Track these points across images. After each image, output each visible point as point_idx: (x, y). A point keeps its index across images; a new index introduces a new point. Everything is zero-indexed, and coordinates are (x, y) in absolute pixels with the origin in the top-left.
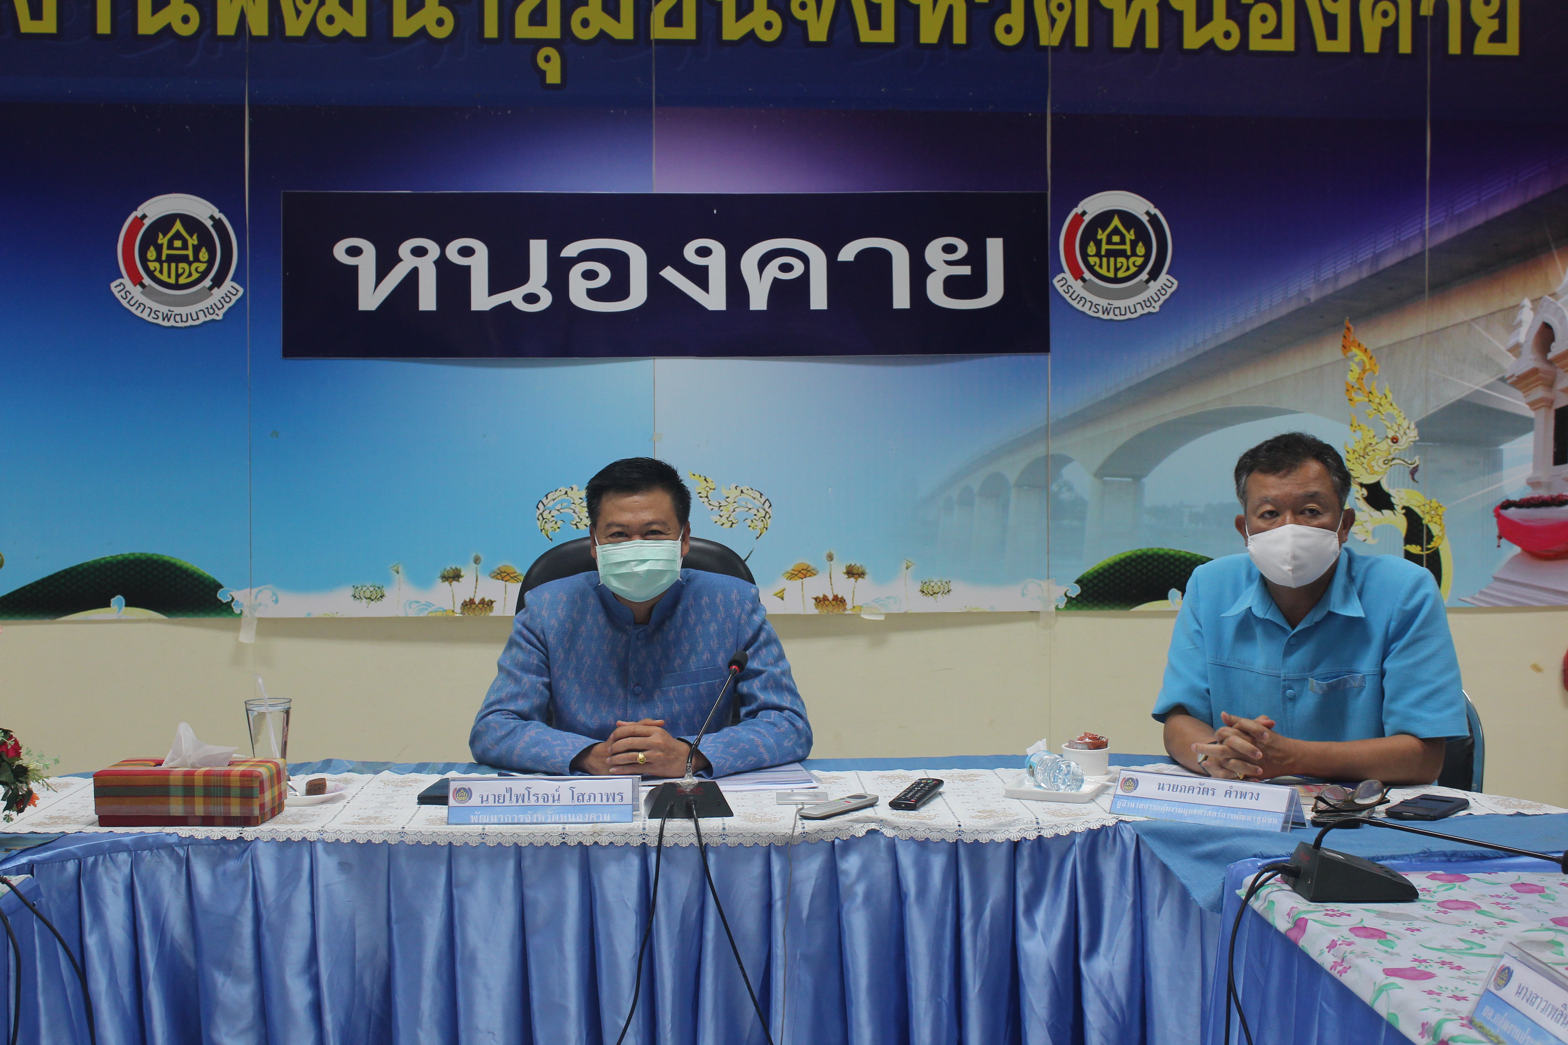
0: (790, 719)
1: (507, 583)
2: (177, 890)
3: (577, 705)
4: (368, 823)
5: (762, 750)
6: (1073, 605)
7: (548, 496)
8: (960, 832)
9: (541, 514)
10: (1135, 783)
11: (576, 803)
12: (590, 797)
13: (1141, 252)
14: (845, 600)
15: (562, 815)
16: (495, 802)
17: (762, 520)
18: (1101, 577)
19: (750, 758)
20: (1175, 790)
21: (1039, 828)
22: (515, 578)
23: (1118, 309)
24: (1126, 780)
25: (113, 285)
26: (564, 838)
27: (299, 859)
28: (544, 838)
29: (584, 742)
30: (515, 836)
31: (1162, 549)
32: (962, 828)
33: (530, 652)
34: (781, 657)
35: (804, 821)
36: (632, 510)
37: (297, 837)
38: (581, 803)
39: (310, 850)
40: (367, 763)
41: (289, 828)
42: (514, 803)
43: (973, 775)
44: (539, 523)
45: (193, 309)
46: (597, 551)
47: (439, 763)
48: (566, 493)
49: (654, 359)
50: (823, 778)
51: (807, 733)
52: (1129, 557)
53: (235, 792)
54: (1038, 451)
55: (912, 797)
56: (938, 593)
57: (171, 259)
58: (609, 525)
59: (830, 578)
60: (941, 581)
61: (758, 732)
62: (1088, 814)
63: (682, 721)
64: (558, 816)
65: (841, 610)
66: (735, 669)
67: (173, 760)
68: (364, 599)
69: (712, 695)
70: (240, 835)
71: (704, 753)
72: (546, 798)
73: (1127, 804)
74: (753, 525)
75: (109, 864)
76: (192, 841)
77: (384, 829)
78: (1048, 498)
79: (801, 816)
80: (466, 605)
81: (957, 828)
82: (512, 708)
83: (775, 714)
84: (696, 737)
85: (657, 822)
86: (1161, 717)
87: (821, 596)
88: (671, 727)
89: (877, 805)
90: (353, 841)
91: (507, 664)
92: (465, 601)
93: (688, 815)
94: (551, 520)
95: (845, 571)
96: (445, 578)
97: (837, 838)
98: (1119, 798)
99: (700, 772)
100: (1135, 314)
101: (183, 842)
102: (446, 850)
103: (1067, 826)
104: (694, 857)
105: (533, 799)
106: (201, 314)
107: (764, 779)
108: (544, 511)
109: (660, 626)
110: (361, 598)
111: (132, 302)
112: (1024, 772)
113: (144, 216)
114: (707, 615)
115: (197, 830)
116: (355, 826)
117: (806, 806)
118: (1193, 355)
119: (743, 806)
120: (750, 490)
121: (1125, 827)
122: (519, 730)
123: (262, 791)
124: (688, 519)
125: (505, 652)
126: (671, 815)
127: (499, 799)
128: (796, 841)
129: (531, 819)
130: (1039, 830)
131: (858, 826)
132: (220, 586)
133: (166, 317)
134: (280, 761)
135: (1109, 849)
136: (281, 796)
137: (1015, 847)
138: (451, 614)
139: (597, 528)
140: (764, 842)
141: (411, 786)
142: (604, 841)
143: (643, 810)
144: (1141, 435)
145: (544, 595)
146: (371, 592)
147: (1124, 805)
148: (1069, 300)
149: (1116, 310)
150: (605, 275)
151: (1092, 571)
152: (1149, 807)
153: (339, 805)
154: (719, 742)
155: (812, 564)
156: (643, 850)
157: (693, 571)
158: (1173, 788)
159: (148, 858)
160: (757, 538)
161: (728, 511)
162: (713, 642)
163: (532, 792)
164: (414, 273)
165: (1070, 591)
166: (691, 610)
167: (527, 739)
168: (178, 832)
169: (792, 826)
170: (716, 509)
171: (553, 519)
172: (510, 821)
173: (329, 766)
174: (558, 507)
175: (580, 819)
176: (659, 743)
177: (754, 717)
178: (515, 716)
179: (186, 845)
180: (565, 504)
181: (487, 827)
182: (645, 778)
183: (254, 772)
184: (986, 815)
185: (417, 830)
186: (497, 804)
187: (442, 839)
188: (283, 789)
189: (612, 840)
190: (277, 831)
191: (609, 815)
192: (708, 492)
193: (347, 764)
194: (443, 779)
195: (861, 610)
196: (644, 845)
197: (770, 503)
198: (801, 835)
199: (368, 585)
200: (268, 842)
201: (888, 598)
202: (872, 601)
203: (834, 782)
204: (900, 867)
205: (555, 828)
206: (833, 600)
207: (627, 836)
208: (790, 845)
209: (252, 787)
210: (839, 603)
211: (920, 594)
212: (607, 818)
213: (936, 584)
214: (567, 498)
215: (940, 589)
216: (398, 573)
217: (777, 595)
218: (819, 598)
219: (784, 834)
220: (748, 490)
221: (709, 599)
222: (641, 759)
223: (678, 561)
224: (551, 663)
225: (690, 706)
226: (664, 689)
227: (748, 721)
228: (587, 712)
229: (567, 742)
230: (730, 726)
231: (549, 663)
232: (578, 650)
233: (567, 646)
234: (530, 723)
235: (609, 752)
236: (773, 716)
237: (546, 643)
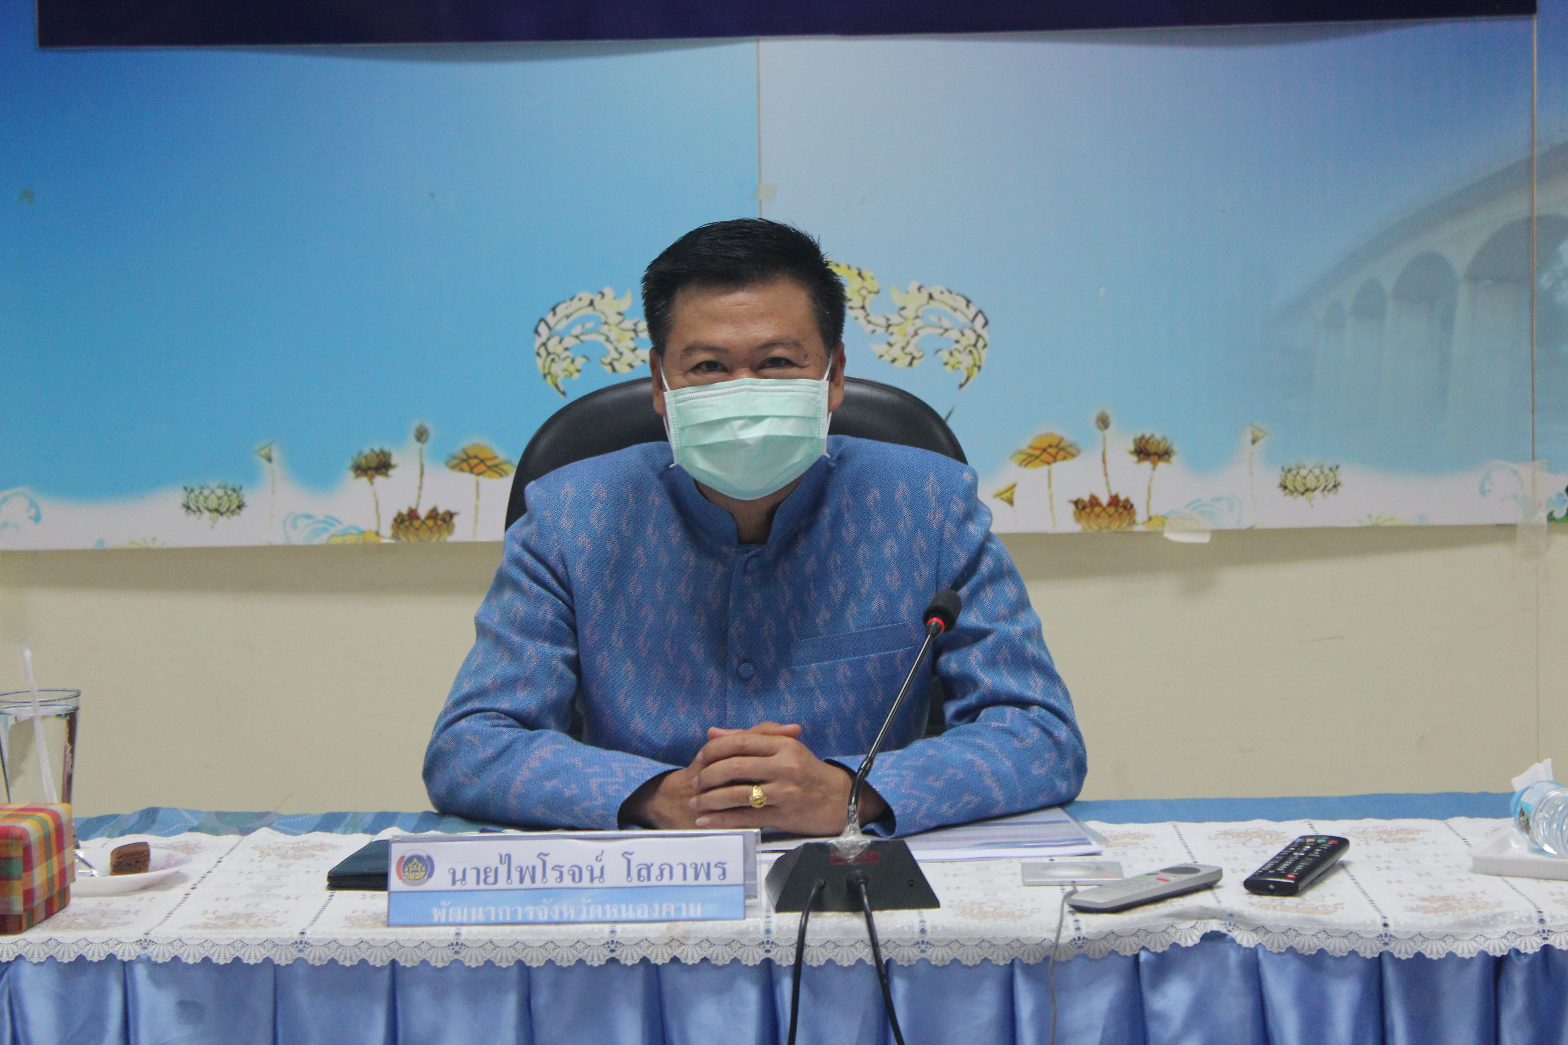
0: (1042, 722)
1: (481, 479)
3: (629, 702)
4: (233, 925)
5: (990, 782)
7: (558, 310)
8: (1386, 937)
9: (544, 344)
11: (635, 882)
12: (662, 871)
14: (1132, 506)
15: (609, 906)
16: (478, 883)
17: (971, 351)
19: (966, 798)
21: (1544, 931)
22: (496, 469)
26: (612, 951)
27: (100, 994)
28: (574, 951)
29: (648, 768)
30: (520, 947)
32: (1391, 930)
33: (539, 598)
34: (1022, 604)
35: (1079, 916)
36: (733, 319)
37: (96, 954)
38: (646, 883)
39: (121, 976)
40: (226, 813)
41: (81, 936)
42: (516, 884)
43: (1406, 830)
44: (539, 361)
46: (666, 401)
47: (365, 814)
48: (591, 303)
49: (759, 38)
50: (1111, 837)
51: (1076, 749)
54: (1513, 208)
55: (1289, 870)
56: (1314, 490)
58: (690, 349)
59: (1104, 461)
60: (1321, 467)
61: (981, 747)
63: (832, 730)
64: (600, 907)
65: (1125, 525)
66: (937, 624)
68: (206, 514)
69: (891, 680)
71: (877, 787)
72: (577, 873)
74: (952, 361)
77: (264, 937)
78: (1532, 302)
79: (1072, 906)
80: (402, 521)
81: (1381, 930)
82: (505, 704)
83: (1013, 714)
84: (862, 758)
85: (791, 920)
87: (1087, 498)
88: (813, 738)
89: (1220, 887)
90: (206, 960)
91: (494, 621)
92: (400, 515)
93: (853, 905)
94: (562, 356)
95: (1132, 448)
96: (362, 469)
97: (1144, 948)
99: (871, 826)
102: (385, 977)
104: (867, 985)
105: (552, 875)
107: (994, 837)
108: (549, 339)
109: (788, 546)
110: (200, 511)
112: (1509, 824)
114: (878, 525)
116: (207, 931)
117: (1080, 889)
119: (957, 888)
120: (946, 293)
122: (519, 746)
123: (28, 865)
124: (840, 337)
125: (488, 599)
126: (819, 905)
127: (486, 877)
128: (1063, 955)
129: (549, 916)
130: (1545, 935)
131: (1185, 925)
134: (60, 807)
136: (64, 877)
137: (1497, 966)
138: (373, 538)
139: (667, 354)
140: (1001, 957)
141: (314, 856)
142: (690, 956)
143: (765, 897)
145: (563, 488)
146: (219, 498)
153: (177, 893)
154: (906, 768)
155: (1069, 436)
156: (767, 972)
157: (849, 441)
160: (961, 386)
161: (905, 335)
162: (891, 575)
163: (551, 862)
166: (847, 516)
167: (535, 763)
169: (1055, 925)
170: (880, 331)
171: (567, 353)
172: (508, 919)
173: (154, 821)
174: (577, 330)
175: (643, 914)
176: (792, 769)
177: (973, 720)
178: (510, 721)
180: (589, 325)
181: (464, 930)
182: (767, 837)
183: (11, 830)
184: (1436, 905)
185: (330, 937)
186: (482, 886)
187: (379, 954)
188: (67, 862)
189: (707, 953)
190: (59, 943)
191: (699, 905)
192: (864, 298)
193: (188, 816)
194: (374, 840)
195: (1163, 523)
196: (768, 962)
197: (985, 318)
198: (1073, 943)
199: (213, 485)
200: (40, 963)
201: (1218, 500)
202: (1186, 507)
203: (1131, 844)
204: (1268, 1004)
205: (596, 930)
206: (1110, 504)
207: (735, 946)
208: (1051, 962)
209: (8, 859)
210: (1121, 510)
211: (1280, 492)
212: (696, 911)
213: (1310, 471)
214: (594, 313)
215: (1318, 481)
216: (270, 460)
217: (1004, 496)
218: (1083, 501)
219: (1040, 941)
220: (942, 293)
221: (881, 493)
222: (756, 800)
223: (822, 420)
224: (578, 618)
225: (849, 701)
226: (797, 668)
227: (962, 727)
228: (649, 714)
229: (612, 769)
230: (925, 737)
231: (575, 619)
232: (630, 593)
233: (610, 587)
234: (540, 735)
235: (695, 786)
236: (1009, 716)
237: (569, 581)
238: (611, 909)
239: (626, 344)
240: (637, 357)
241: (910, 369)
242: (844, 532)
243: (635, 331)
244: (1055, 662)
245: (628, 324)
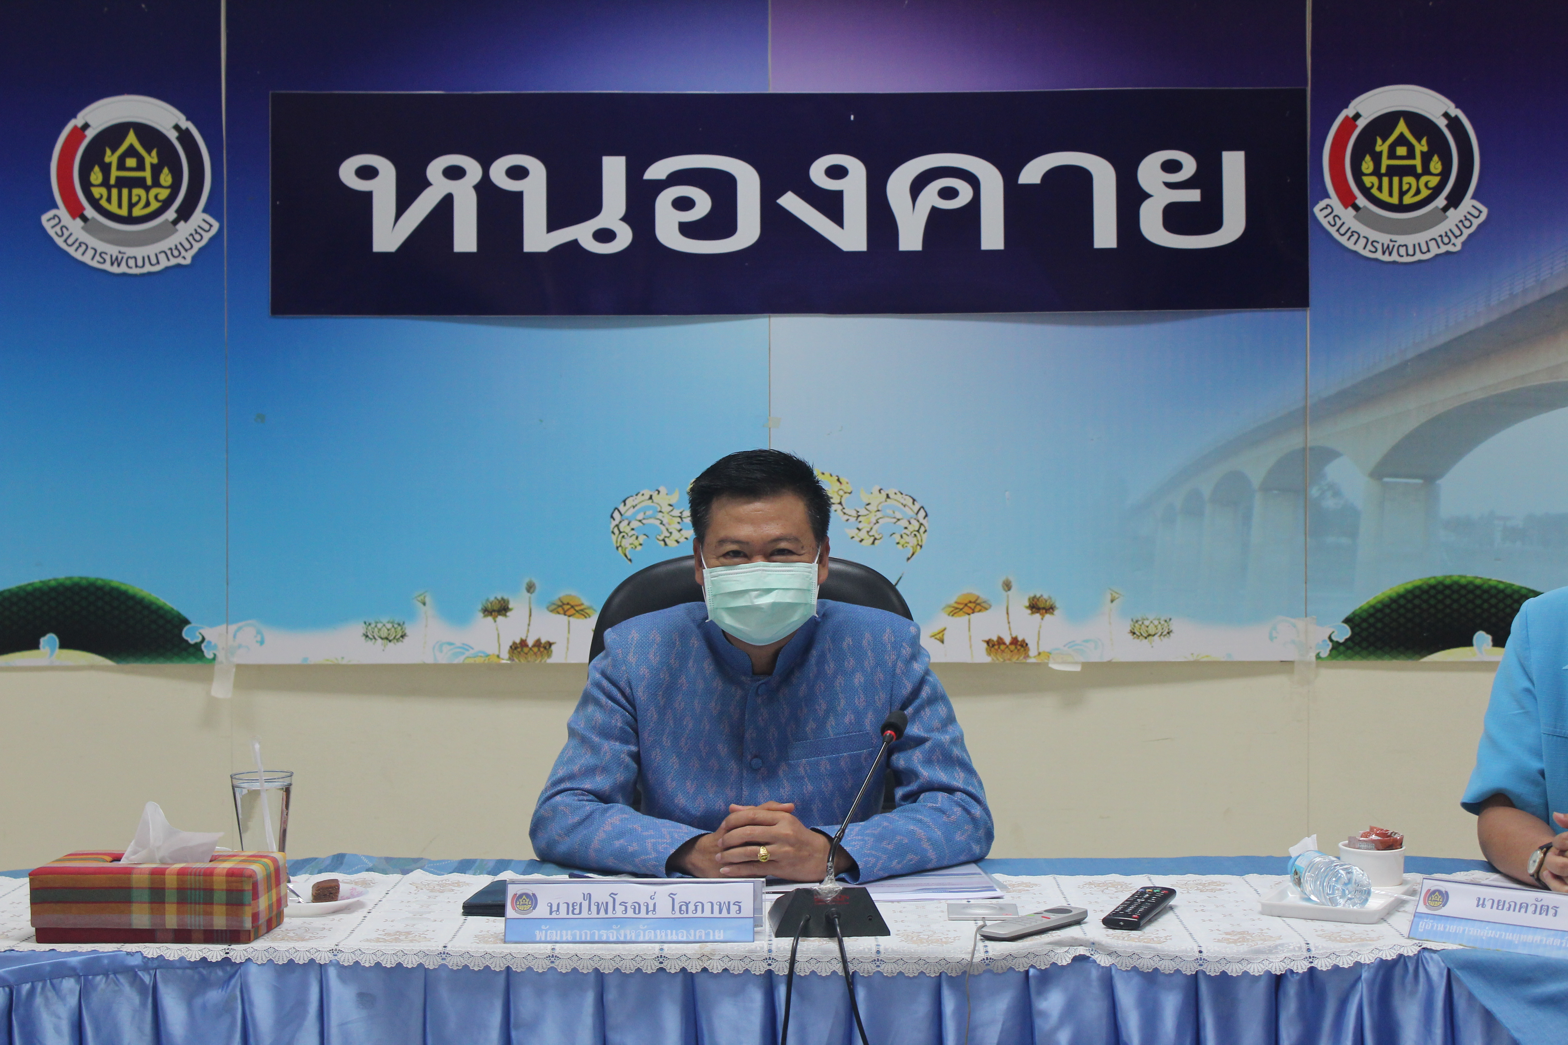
0: (963, 804)
1: (571, 619)
2: (140, 1029)
3: (674, 784)
4: (397, 940)
5: (926, 845)
6: (1340, 654)
7: (627, 502)
8: (1201, 961)
9: (617, 526)
10: (1444, 897)
11: (678, 915)
12: (696, 907)
13: (1436, 169)
14: (1027, 644)
15: (658, 931)
16: (568, 913)
17: (915, 535)
18: (1379, 615)
19: (910, 856)
20: (1500, 907)
21: (1310, 957)
22: (585, 613)
23: (1405, 248)
24: (1431, 893)
25: (44, 218)
26: (661, 963)
27: (304, 988)
28: (634, 962)
29: (686, 832)
30: (596, 959)
31: (1465, 577)
32: (1204, 955)
33: (612, 711)
34: (950, 719)
35: (987, 943)
36: (753, 521)
37: (302, 959)
38: (685, 915)
39: (319, 976)
40: (392, 859)
41: (292, 946)
42: (594, 914)
43: (1215, 883)
44: (614, 538)
45: (150, 250)
46: (705, 575)
47: (488, 860)
48: (651, 497)
49: (770, 317)
50: (1010, 885)
51: (987, 823)
52: (1419, 588)
53: (220, 896)
54: (1293, 441)
55: (1134, 911)
56: (1154, 635)
57: (122, 183)
58: (722, 541)
59: (1008, 613)
60: (1159, 619)
61: (920, 821)
62: (1378, 938)
63: (816, 807)
64: (653, 932)
65: (1021, 658)
66: (890, 734)
67: (135, 853)
68: (379, 641)
69: (858, 772)
70: (226, 956)
71: (848, 849)
72: (637, 907)
73: (1433, 926)
74: (902, 542)
75: (51, 994)
76: (162, 963)
77: (418, 949)
78: (1306, 507)
79: (982, 936)
80: (516, 648)
81: (1197, 955)
82: (588, 786)
83: (943, 797)
84: (838, 827)
85: (786, 943)
86: (1474, 807)
87: (995, 639)
88: (802, 813)
89: (1085, 923)
90: (378, 964)
91: (581, 727)
92: (514, 643)
93: (829, 932)
94: (630, 534)
95: (1027, 604)
96: (488, 611)
97: (1032, 966)
98: (1421, 917)
99: (843, 875)
100: (1428, 253)
101: (148, 964)
102: (502, 978)
103: (1349, 955)
104: (838, 991)
105: (620, 909)
106: (162, 257)
107: (928, 884)
108: (620, 522)
109: (787, 678)
110: (375, 638)
111: (70, 241)
112: (1286, 880)
113: (86, 126)
114: (850, 663)
115: (168, 949)
116: (379, 944)
117: (988, 923)
118: (1508, 310)
119: (902, 921)
120: (899, 494)
121: (1432, 958)
122: (597, 815)
123: (256, 896)
125: (577, 710)
126: (806, 933)
127: (574, 909)
128: (976, 970)
129: (617, 937)
130: (1311, 960)
131: (1061, 950)
132: (186, 622)
133: (116, 261)
134: (278, 855)
135: (1409, 987)
136: (280, 903)
137: (1277, 982)
138: (495, 660)
139: (706, 544)
140: (932, 971)
141: (454, 890)
142: (715, 967)
143: (768, 926)
144: (1435, 420)
145: (631, 634)
146: (388, 630)
147: (1428, 927)
148: (1336, 235)
149: (1401, 248)
150: (703, 204)
151: (1366, 607)
152: (1464, 931)
153: (358, 915)
154: (868, 835)
155: (983, 595)
156: (769, 980)
157: (830, 603)
158: (1498, 906)
159: (102, 985)
160: (908, 559)
161: (869, 523)
162: (859, 699)
163: (619, 899)
164: (447, 202)
165: (1336, 633)
166: (828, 655)
167: (608, 828)
168: (143, 951)
169: (970, 949)
170: (852, 520)
171: (633, 532)
172: (588, 939)
173: (342, 863)
174: (640, 516)
175: (683, 937)
176: (787, 835)
177: (915, 801)
178: (591, 797)
179: (153, 969)
180: (649, 513)
181: (558, 946)
182: (769, 883)
183: (245, 871)
184: (1236, 938)
185: (464, 950)
186: (571, 916)
187: (498, 962)
188: (282, 894)
189: (727, 965)
190: (276, 951)
191: (722, 931)
192: (842, 496)
193: (366, 861)
194: (495, 880)
195: (1049, 657)
196: (770, 973)
197: (925, 512)
198: (983, 962)
199: (385, 621)
200: (263, 965)
201: (1086, 641)
202: (1064, 646)
203: (1024, 890)
204: (1118, 1008)
205: (650, 948)
206: (1011, 643)
207: (747, 960)
208: (967, 975)
209: (242, 891)
210: (1019, 647)
211: (1130, 636)
212: (719, 935)
213: (1151, 622)
214: (652, 504)
215: (1157, 629)
216: (424, 604)
217: (937, 637)
218: (993, 641)
219: (960, 960)
220: (896, 494)
221: (852, 640)
222: (763, 856)
223: (813, 591)
224: (639, 725)
225: (828, 786)
226: (792, 762)
227: (907, 805)
228: (688, 793)
229: (662, 833)
230: (881, 813)
231: (637, 726)
232: (676, 708)
233: (662, 703)
234: (612, 807)
235: (720, 846)
236: (940, 799)
237: (634, 700)
238: (661, 933)
239: (674, 526)
240: (682, 535)
241: (873, 546)
242: (826, 667)
243: (680, 517)
244: (972, 760)
245: (676, 513)
